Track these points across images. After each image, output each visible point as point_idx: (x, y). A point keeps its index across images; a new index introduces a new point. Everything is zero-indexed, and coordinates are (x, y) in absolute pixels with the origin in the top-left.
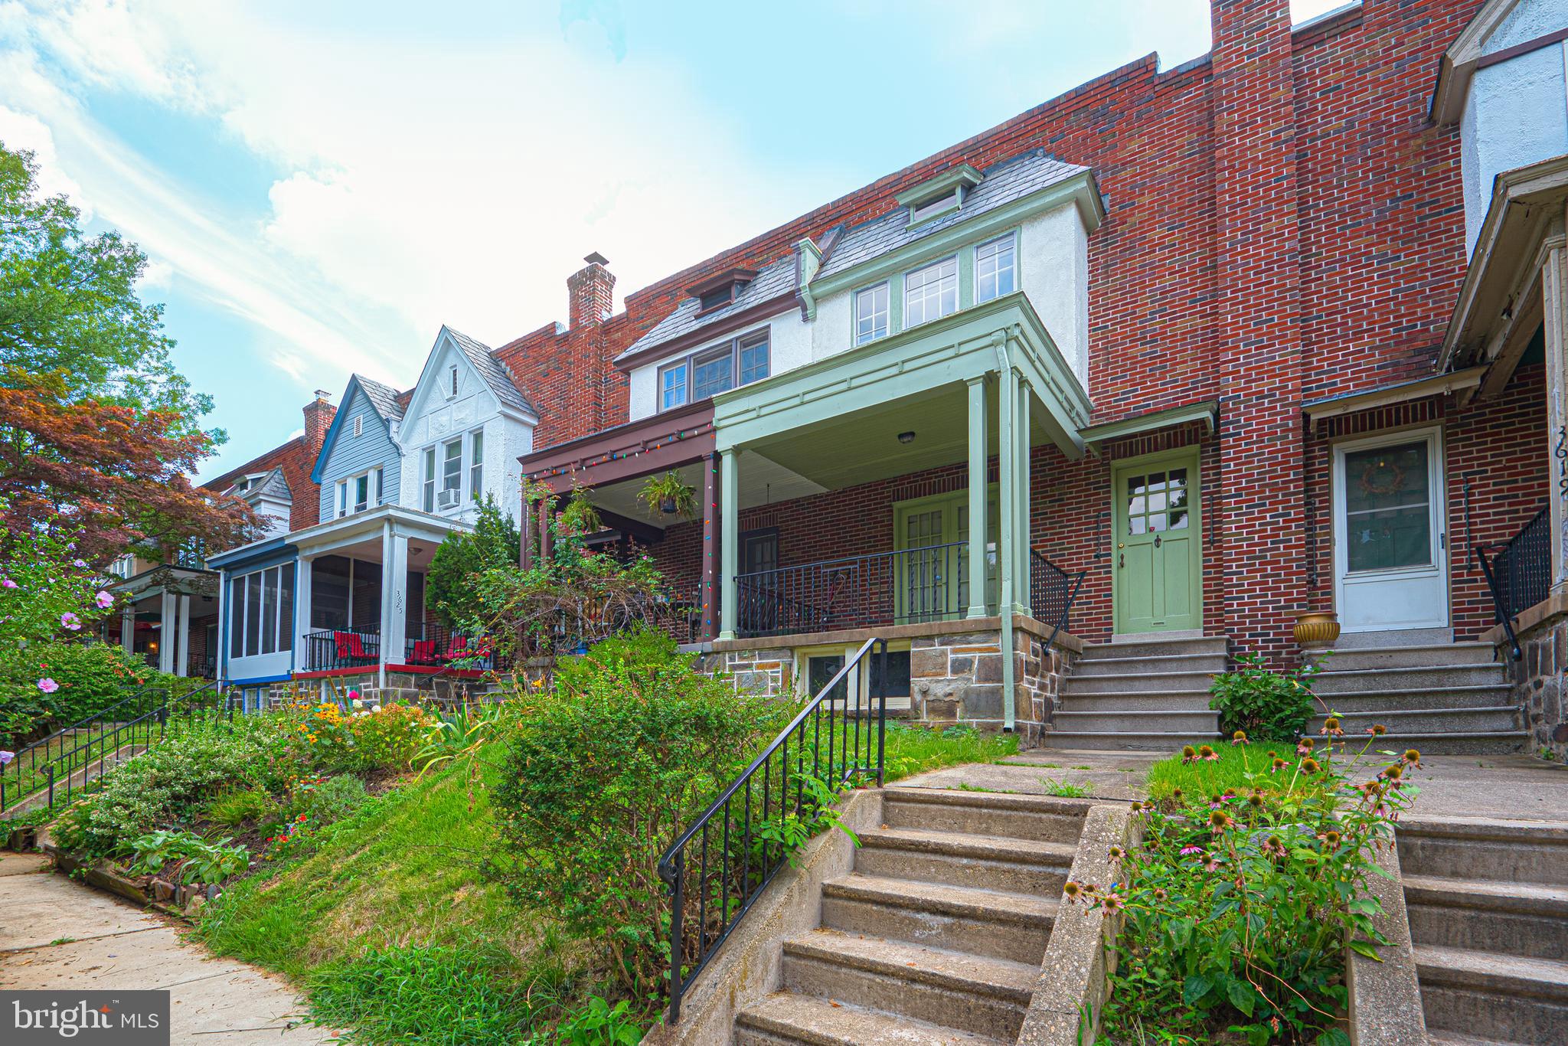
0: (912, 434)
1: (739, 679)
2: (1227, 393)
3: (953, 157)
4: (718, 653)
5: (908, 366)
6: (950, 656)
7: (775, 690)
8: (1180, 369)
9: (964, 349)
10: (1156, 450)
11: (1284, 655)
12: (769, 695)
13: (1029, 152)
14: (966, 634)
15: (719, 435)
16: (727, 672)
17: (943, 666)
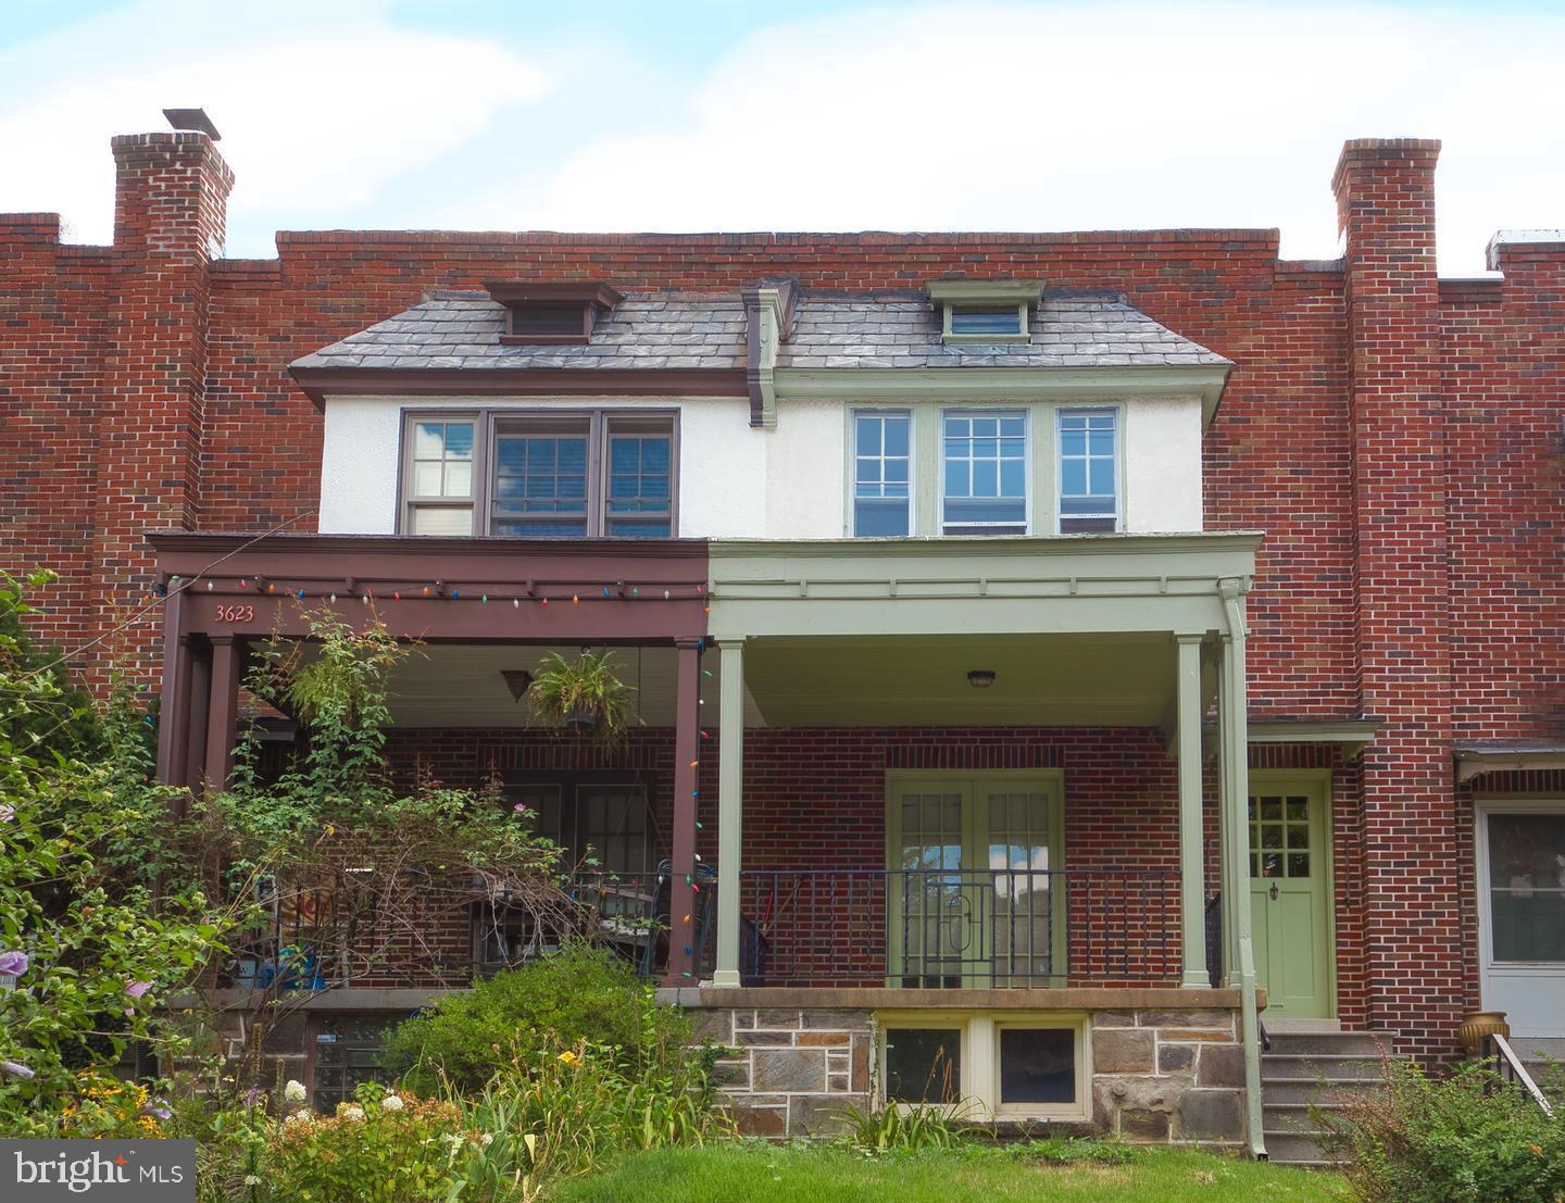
0: (991, 675)
1: (758, 1059)
2: (1370, 710)
3: (994, 249)
4: (712, 1009)
5: (1084, 589)
6: (1158, 1043)
7: (839, 1084)
8: (1308, 663)
9: (1174, 588)
10: (1280, 765)
11: (1440, 1062)
12: (827, 1092)
13: (1104, 291)
14: (1183, 1012)
15: (714, 609)
16: (733, 1046)
17: (1148, 1056)
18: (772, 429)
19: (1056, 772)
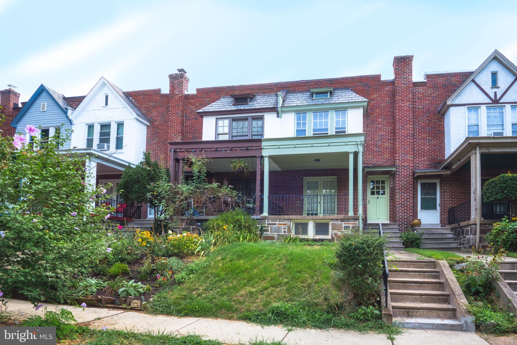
0: (319, 160)
1: (271, 228)
2: (397, 164)
3: (324, 82)
4: (263, 219)
5: (331, 144)
6: (343, 225)
7: (285, 232)
8: (385, 155)
9: (348, 143)
10: (379, 175)
12: (283, 233)
13: (346, 88)
14: (348, 219)
15: (263, 151)
16: (266, 225)
17: (341, 227)
18: (281, 117)
19: (336, 177)
